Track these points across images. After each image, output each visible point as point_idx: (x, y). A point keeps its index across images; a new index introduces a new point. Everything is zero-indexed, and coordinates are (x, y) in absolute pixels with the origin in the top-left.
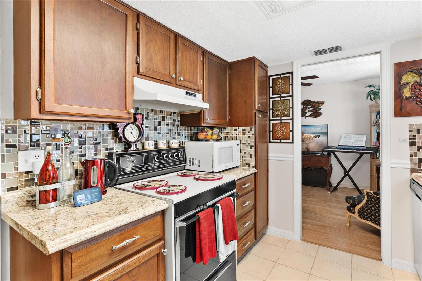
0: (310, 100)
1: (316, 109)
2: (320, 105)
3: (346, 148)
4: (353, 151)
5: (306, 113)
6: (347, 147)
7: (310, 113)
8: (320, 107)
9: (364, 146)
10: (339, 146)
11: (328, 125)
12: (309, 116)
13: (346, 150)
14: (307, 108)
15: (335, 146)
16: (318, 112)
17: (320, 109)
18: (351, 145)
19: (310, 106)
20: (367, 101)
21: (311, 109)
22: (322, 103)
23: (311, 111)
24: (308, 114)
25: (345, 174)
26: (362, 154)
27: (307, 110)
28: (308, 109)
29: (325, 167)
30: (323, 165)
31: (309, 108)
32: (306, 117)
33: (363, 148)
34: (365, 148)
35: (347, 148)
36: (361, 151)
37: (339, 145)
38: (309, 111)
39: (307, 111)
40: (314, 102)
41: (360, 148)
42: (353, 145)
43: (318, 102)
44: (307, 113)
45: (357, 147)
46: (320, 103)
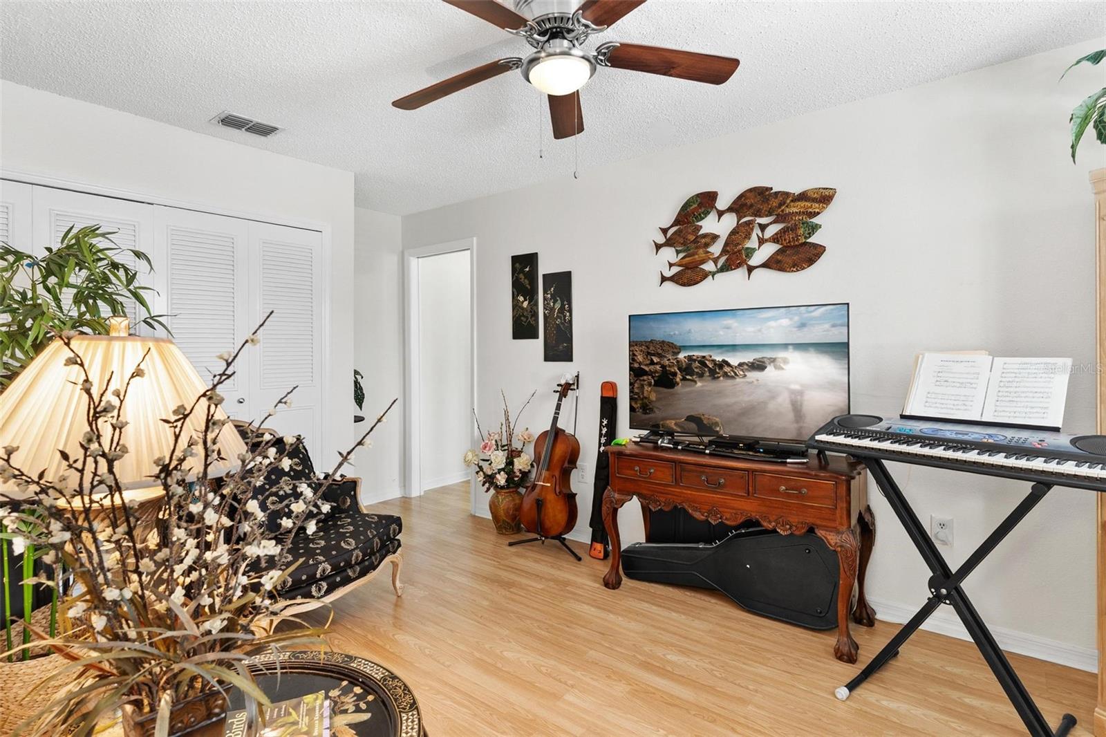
0: (769, 186)
1: (794, 229)
2: (816, 207)
3: (940, 435)
4: (985, 458)
5: (750, 252)
6: (949, 431)
7: (769, 250)
8: (815, 220)
9: (1058, 423)
10: (903, 417)
11: (848, 304)
12: (765, 265)
13: (939, 452)
14: (752, 230)
15: (880, 419)
16: (805, 244)
17: (814, 228)
18: (978, 419)
19: (769, 214)
20: (1073, 156)
21: (772, 230)
22: (825, 198)
23: (775, 239)
24: (758, 258)
25: (938, 590)
26: (1043, 484)
27: (754, 237)
28: (757, 231)
29: (826, 528)
30: (819, 522)
31: (763, 228)
32: (751, 269)
33: (1051, 440)
34: (1062, 441)
35: (949, 435)
36: (1038, 464)
37: (907, 413)
38: (762, 241)
39: (753, 243)
40: (787, 194)
41: (1033, 439)
42: (984, 419)
43: (803, 197)
44: (754, 250)
45: (1010, 434)
46: (814, 200)
